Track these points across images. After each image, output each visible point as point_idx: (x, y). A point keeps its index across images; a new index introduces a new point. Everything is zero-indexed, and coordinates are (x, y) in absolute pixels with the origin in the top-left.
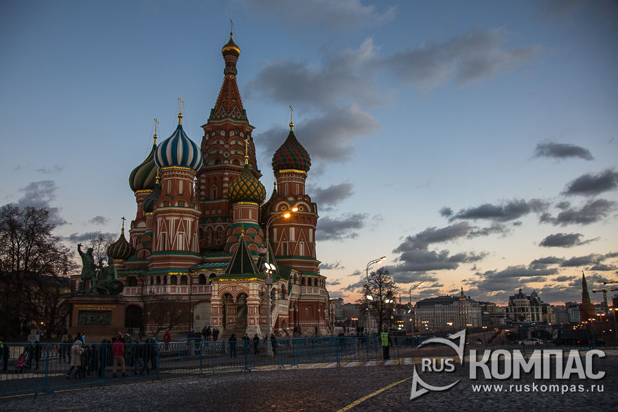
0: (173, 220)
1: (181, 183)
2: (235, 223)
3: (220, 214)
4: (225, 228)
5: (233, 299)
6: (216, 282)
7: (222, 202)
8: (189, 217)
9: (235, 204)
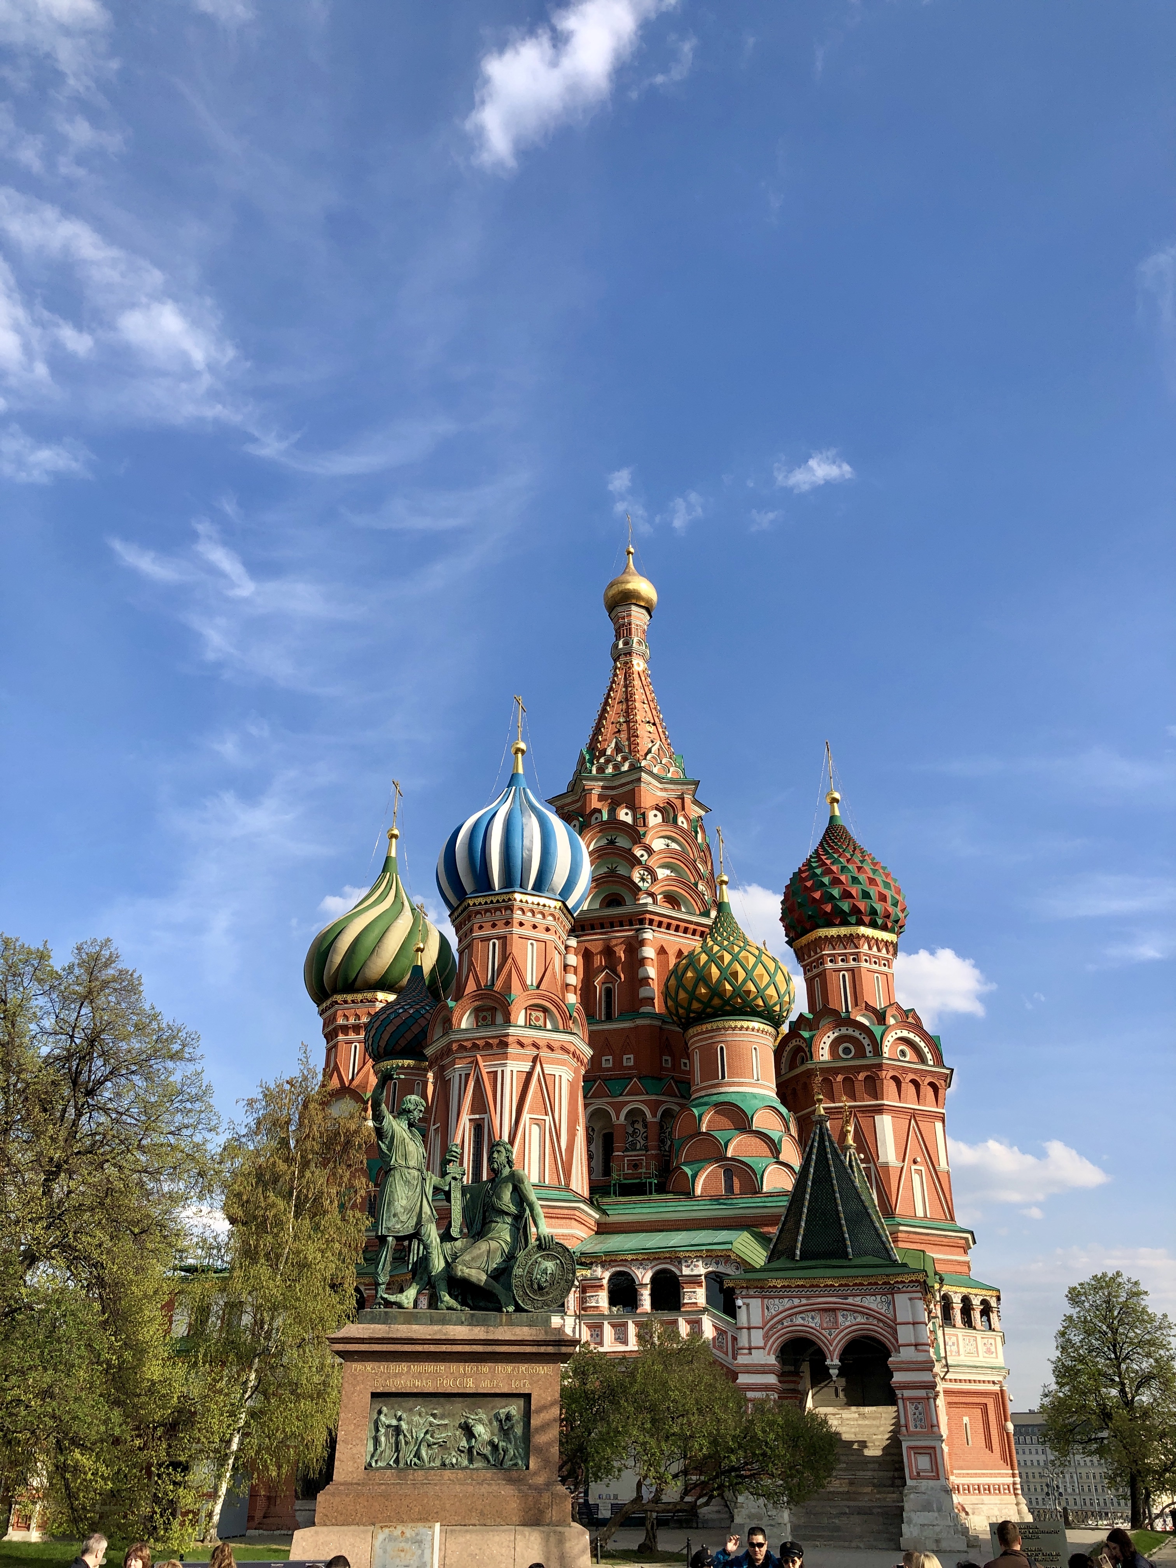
0: (510, 1069)
1: (531, 951)
2: (703, 1093)
3: (630, 1068)
4: (654, 1115)
5: (828, 1362)
6: (751, 1292)
7: (637, 1027)
8: (563, 1063)
9: (699, 1029)
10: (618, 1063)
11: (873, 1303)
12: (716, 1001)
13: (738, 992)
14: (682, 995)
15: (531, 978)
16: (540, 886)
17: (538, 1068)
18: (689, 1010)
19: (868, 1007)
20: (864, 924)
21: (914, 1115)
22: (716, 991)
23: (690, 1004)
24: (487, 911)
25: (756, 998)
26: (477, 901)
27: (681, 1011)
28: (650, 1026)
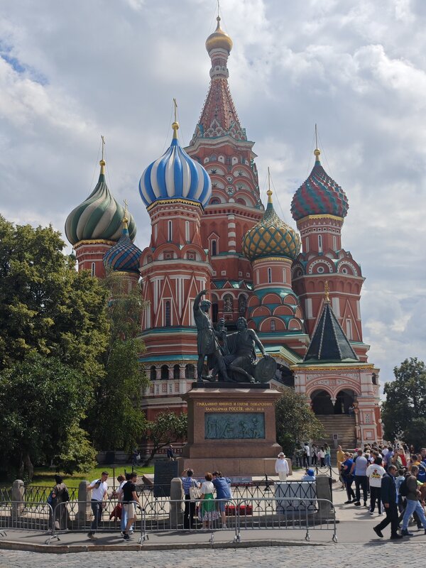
0: (181, 278)
1: (187, 225)
2: (260, 288)
3: (224, 276)
4: (236, 297)
5: (332, 399)
6: (301, 372)
7: (228, 259)
8: (203, 276)
9: (259, 261)
10: (219, 274)
11: (351, 376)
12: (268, 249)
13: (278, 244)
14: (253, 246)
15: (187, 238)
16: (190, 196)
17: (193, 278)
18: (255, 252)
19: (330, 250)
20: (330, 213)
21: (348, 297)
22: (268, 245)
23: (256, 250)
24: (166, 207)
25: (285, 248)
26: (162, 202)
27: (251, 253)
28: (234, 258)
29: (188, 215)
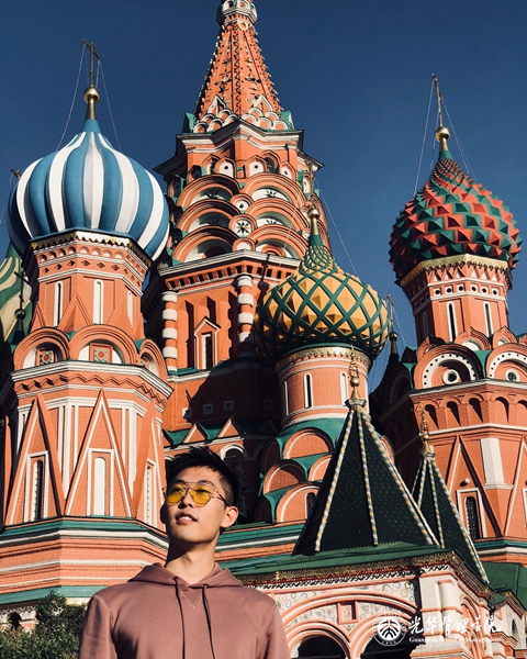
1: (98, 289)
2: (290, 423)
3: (230, 413)
8: (129, 397)
9: (286, 360)
10: (218, 409)
11: (396, 590)
12: (301, 329)
13: (322, 317)
15: (98, 316)
17: (102, 402)
19: (475, 333)
20: (471, 252)
21: (524, 437)
24: (50, 253)
26: (40, 244)
29: (101, 265)
